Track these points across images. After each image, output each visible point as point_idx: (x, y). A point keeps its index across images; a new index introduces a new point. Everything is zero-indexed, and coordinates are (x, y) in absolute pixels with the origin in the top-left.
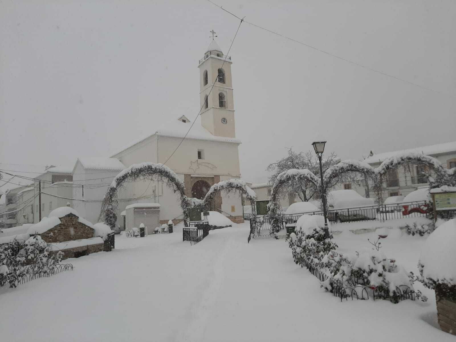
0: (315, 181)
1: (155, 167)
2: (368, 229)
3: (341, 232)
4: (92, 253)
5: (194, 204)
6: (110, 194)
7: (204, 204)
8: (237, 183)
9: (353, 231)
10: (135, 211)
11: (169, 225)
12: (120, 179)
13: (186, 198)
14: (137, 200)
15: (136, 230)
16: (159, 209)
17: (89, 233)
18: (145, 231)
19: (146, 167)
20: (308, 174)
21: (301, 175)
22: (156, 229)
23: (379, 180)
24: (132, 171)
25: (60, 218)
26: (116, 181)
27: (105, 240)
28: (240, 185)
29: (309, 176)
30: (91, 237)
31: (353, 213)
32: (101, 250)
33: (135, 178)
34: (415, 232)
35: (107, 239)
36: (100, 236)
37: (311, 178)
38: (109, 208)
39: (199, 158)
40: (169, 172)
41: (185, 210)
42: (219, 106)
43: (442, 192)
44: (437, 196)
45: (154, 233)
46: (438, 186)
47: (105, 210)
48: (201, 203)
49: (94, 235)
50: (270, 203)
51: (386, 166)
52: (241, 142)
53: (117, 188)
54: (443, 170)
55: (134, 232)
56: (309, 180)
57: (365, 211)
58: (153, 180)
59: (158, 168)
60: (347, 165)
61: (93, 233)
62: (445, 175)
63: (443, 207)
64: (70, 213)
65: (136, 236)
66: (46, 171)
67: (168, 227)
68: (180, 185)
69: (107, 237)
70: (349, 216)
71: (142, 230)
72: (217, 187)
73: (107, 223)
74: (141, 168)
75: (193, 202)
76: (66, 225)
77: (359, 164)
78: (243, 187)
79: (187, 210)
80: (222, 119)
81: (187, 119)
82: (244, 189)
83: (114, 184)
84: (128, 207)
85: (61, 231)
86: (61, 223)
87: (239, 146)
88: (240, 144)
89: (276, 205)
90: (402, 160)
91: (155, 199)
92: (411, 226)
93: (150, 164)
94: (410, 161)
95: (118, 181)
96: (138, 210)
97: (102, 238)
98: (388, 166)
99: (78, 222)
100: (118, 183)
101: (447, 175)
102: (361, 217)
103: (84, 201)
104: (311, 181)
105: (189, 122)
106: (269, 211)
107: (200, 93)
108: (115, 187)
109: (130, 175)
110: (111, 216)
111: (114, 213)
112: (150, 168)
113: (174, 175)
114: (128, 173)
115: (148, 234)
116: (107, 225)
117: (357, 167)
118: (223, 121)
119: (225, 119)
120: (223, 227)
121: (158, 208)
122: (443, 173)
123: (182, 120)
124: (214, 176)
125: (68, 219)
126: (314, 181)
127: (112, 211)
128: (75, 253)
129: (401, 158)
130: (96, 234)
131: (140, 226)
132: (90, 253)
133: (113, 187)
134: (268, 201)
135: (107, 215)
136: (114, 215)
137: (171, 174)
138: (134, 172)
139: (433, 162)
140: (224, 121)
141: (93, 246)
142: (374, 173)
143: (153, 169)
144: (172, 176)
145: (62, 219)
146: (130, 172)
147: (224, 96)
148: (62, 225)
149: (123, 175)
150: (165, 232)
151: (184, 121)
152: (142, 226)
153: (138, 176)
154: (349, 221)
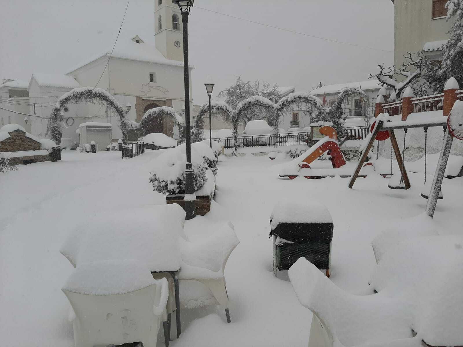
0: (230, 113)
1: (96, 92)
2: (265, 153)
3: (245, 154)
4: (39, 162)
5: (131, 126)
6: (54, 113)
7: (140, 127)
8: (168, 110)
9: (253, 154)
10: (87, 130)
11: (119, 144)
12: (63, 101)
13: (124, 121)
14: (92, 118)
15: (88, 147)
16: (111, 129)
17: (37, 146)
18: (96, 147)
19: (86, 91)
20: (224, 106)
21: (218, 107)
22: (108, 147)
23: (276, 114)
24: (73, 94)
25: (9, 133)
26: (60, 102)
27: (50, 152)
28: (170, 112)
29: (224, 108)
30: (38, 149)
31: (256, 140)
32: (47, 160)
33: (77, 101)
34: (295, 156)
35: (52, 152)
36: (45, 149)
37: (226, 109)
38: (54, 126)
39: (150, 81)
40: (109, 96)
41: (123, 131)
42: (172, 29)
43: (318, 125)
44: (314, 129)
45: (106, 150)
46: (317, 121)
47: (51, 127)
48: (137, 125)
49: (40, 148)
50: (194, 129)
51: (282, 102)
52: (194, 67)
53: (61, 109)
54: (323, 108)
55: (86, 148)
56: (224, 111)
57: (265, 138)
58: (94, 104)
59: (97, 92)
60: (254, 100)
61: (40, 146)
62: (323, 113)
63: (318, 138)
64: (17, 129)
65: (88, 152)
66: (3, 85)
67: (118, 145)
68: (119, 109)
69: (52, 150)
70: (253, 142)
71: (93, 147)
72: (151, 112)
73: (53, 139)
74: (82, 92)
75: (130, 124)
76: (15, 139)
77: (263, 100)
78: (172, 114)
79: (125, 131)
80: (175, 42)
81: (141, 40)
82: (174, 116)
83: (58, 106)
84: (81, 125)
85: (11, 143)
86: (10, 137)
87: (192, 71)
88: (193, 69)
89: (199, 131)
90: (295, 98)
91: (107, 119)
92: (293, 151)
93: (90, 88)
94: (300, 100)
95: (62, 103)
96: (90, 129)
97: (47, 150)
98: (284, 102)
99: (26, 137)
100: (61, 104)
101: (325, 113)
102: (263, 143)
103: (40, 117)
104: (227, 112)
105: (143, 42)
106: (192, 135)
107: (154, 13)
108: (59, 108)
109: (73, 98)
110: (56, 133)
111: (59, 130)
112: (90, 92)
113: (112, 100)
114: (70, 96)
115: (99, 151)
116: (53, 140)
117: (261, 102)
118: (176, 45)
119: (178, 42)
120: (167, 148)
121: (110, 127)
122: (322, 111)
123: (135, 41)
124: (165, 100)
125: (16, 134)
126: (228, 112)
127: (57, 128)
128: (24, 161)
129: (294, 97)
130: (42, 147)
131: (91, 143)
132: (37, 162)
133: (57, 108)
134: (193, 127)
135: (53, 132)
136: (59, 132)
137: (110, 99)
138: (76, 95)
139: (317, 102)
140: (178, 45)
141: (39, 156)
142: (273, 108)
143: (93, 93)
144: (111, 100)
145: (11, 134)
146: (72, 95)
147: (178, 18)
148: (11, 138)
149: (66, 98)
150: (116, 149)
151: (138, 42)
152: (93, 143)
153: (80, 99)
154: (253, 145)
